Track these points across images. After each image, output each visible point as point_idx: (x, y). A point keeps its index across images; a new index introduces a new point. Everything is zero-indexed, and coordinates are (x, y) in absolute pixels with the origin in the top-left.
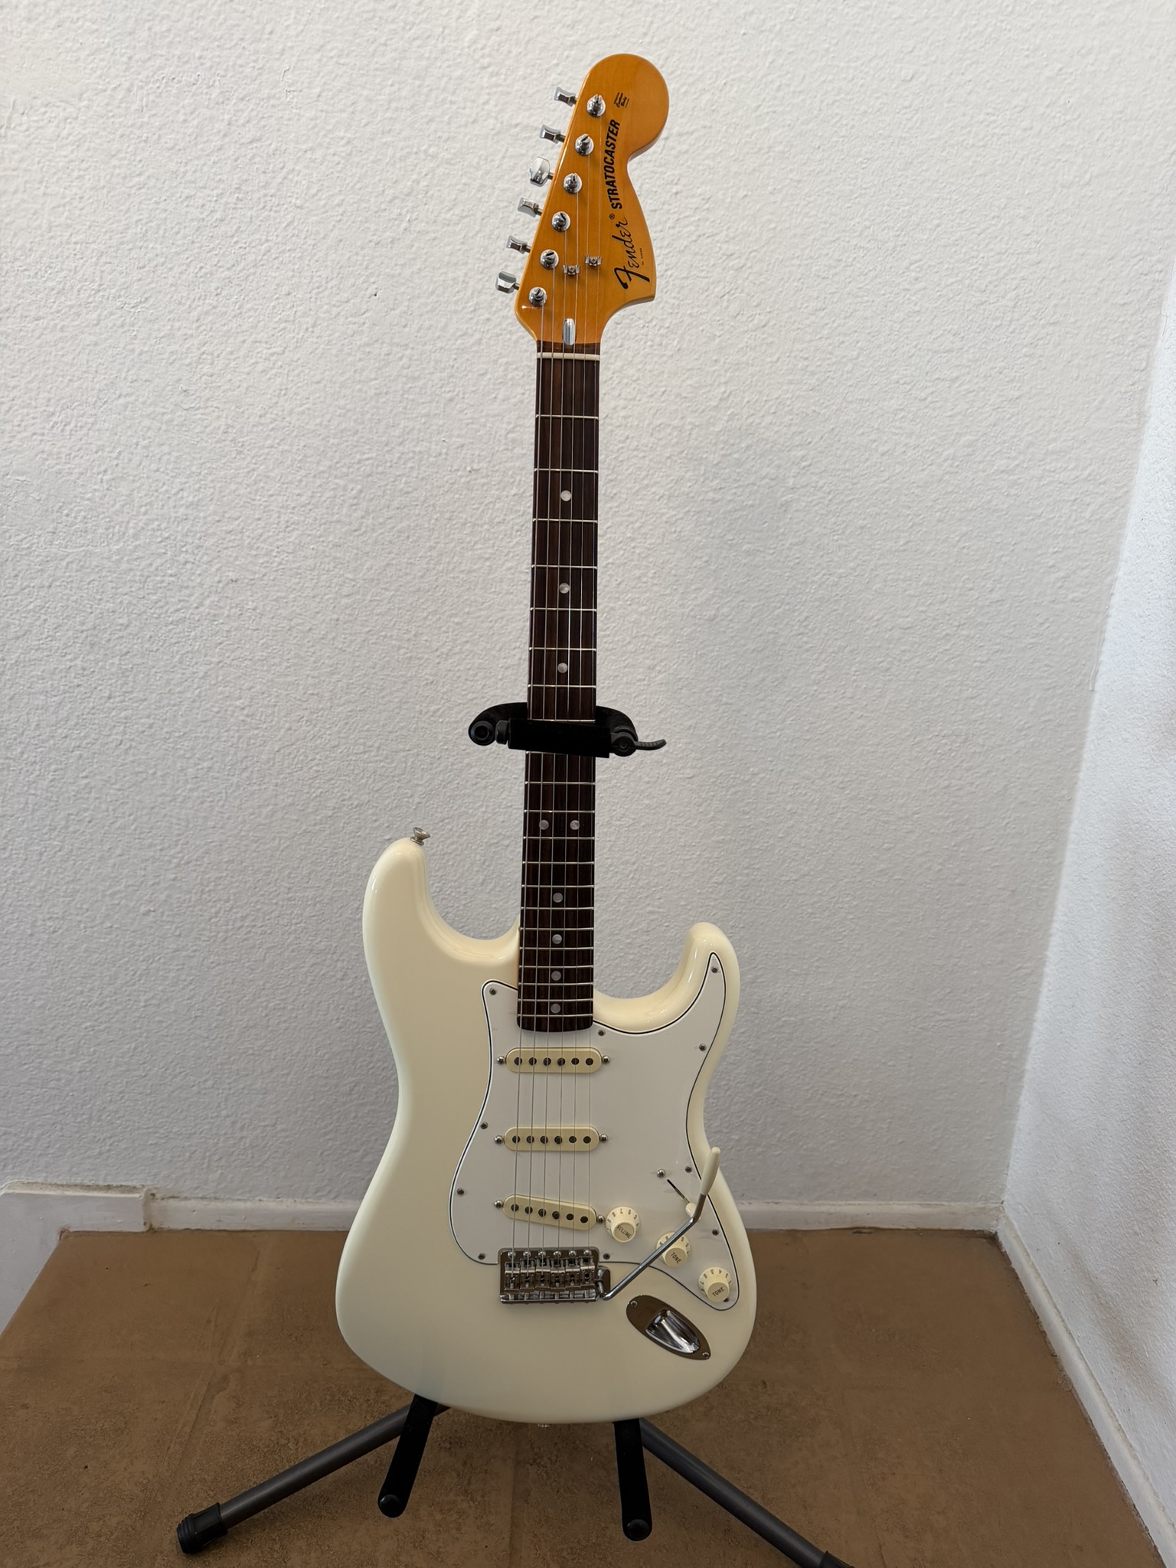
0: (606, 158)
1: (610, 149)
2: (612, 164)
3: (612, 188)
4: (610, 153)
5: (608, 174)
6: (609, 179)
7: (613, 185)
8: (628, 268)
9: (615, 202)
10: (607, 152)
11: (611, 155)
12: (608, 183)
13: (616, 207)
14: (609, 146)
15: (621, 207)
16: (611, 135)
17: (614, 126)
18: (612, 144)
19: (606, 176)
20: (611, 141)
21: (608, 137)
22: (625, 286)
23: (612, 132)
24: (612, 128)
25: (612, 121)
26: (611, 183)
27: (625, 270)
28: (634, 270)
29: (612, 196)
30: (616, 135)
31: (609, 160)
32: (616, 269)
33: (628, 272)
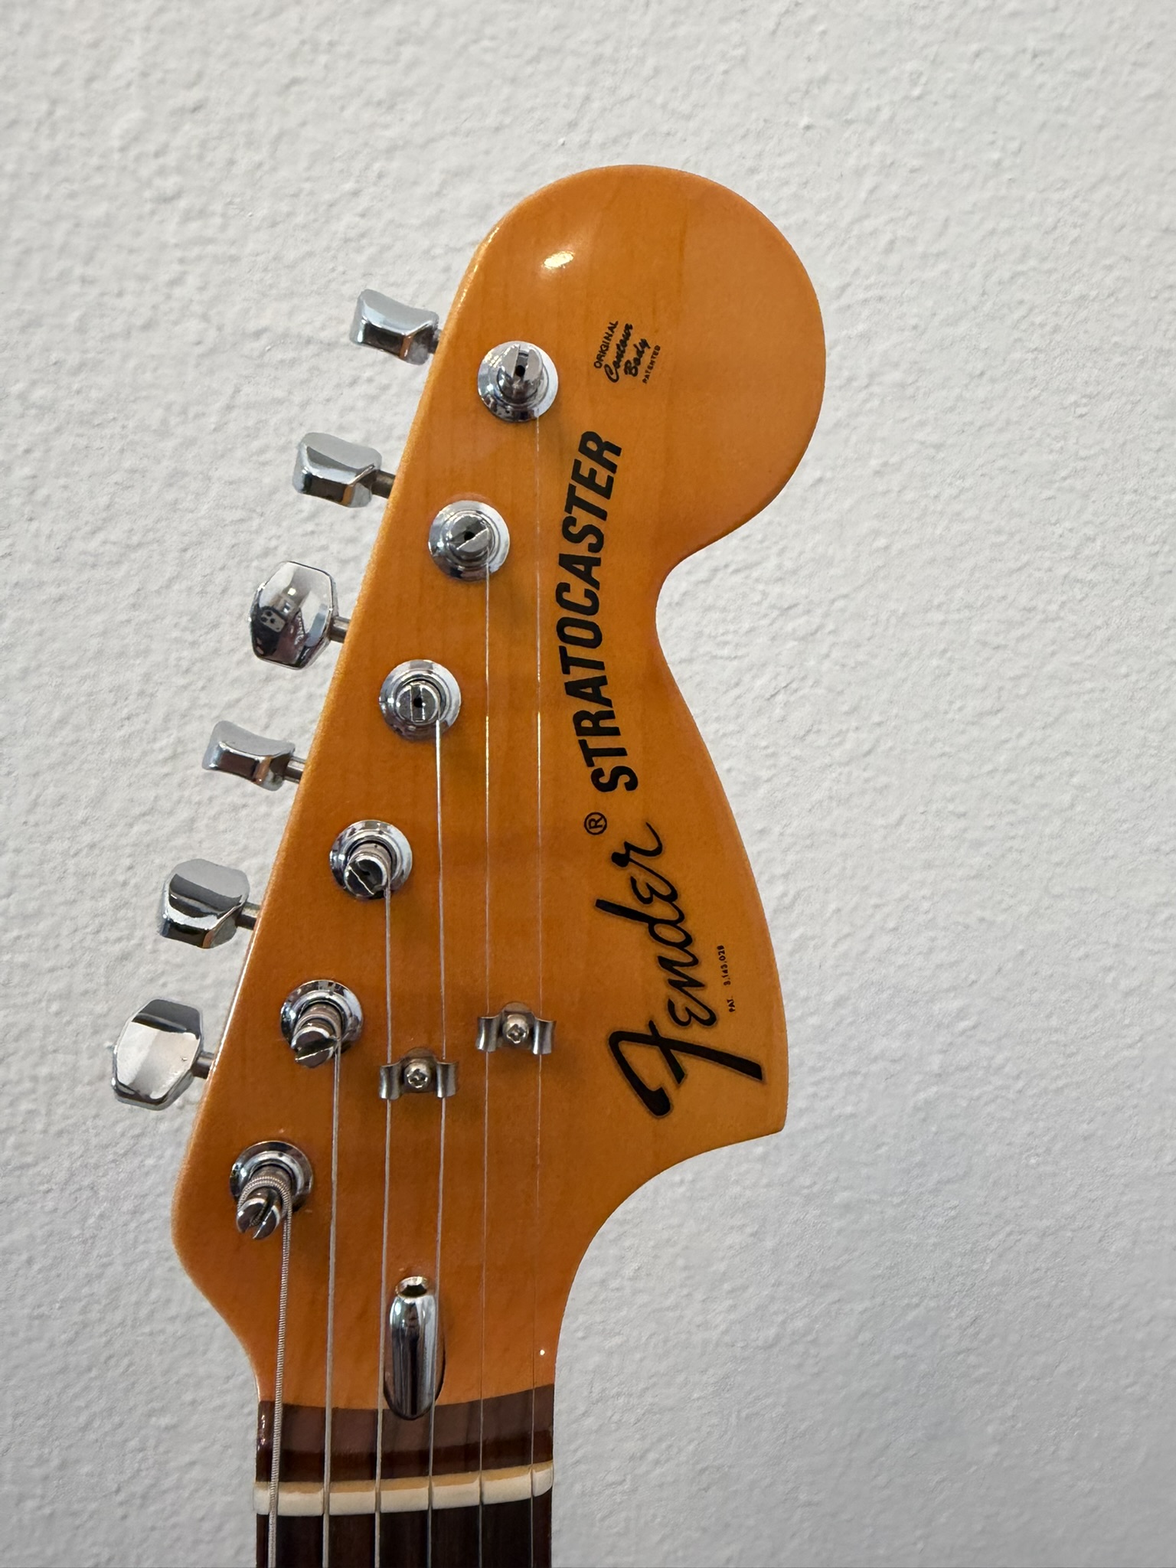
0: (563, 588)
1: (581, 550)
2: (593, 610)
3: (594, 708)
4: (582, 567)
5: (574, 651)
6: (578, 674)
7: (597, 698)
8: (668, 1030)
9: (607, 764)
10: (566, 562)
11: (586, 577)
12: (574, 689)
13: (611, 786)
14: (577, 539)
15: (632, 785)
16: (582, 492)
17: (597, 457)
18: (590, 529)
19: (567, 663)
20: (583, 518)
21: (573, 501)
22: (658, 1103)
23: (590, 482)
24: (587, 465)
25: (590, 436)
26: (591, 689)
27: (652, 1038)
28: (697, 1035)
29: (594, 742)
30: (606, 492)
31: (577, 593)
32: (616, 1039)
33: (668, 1048)
